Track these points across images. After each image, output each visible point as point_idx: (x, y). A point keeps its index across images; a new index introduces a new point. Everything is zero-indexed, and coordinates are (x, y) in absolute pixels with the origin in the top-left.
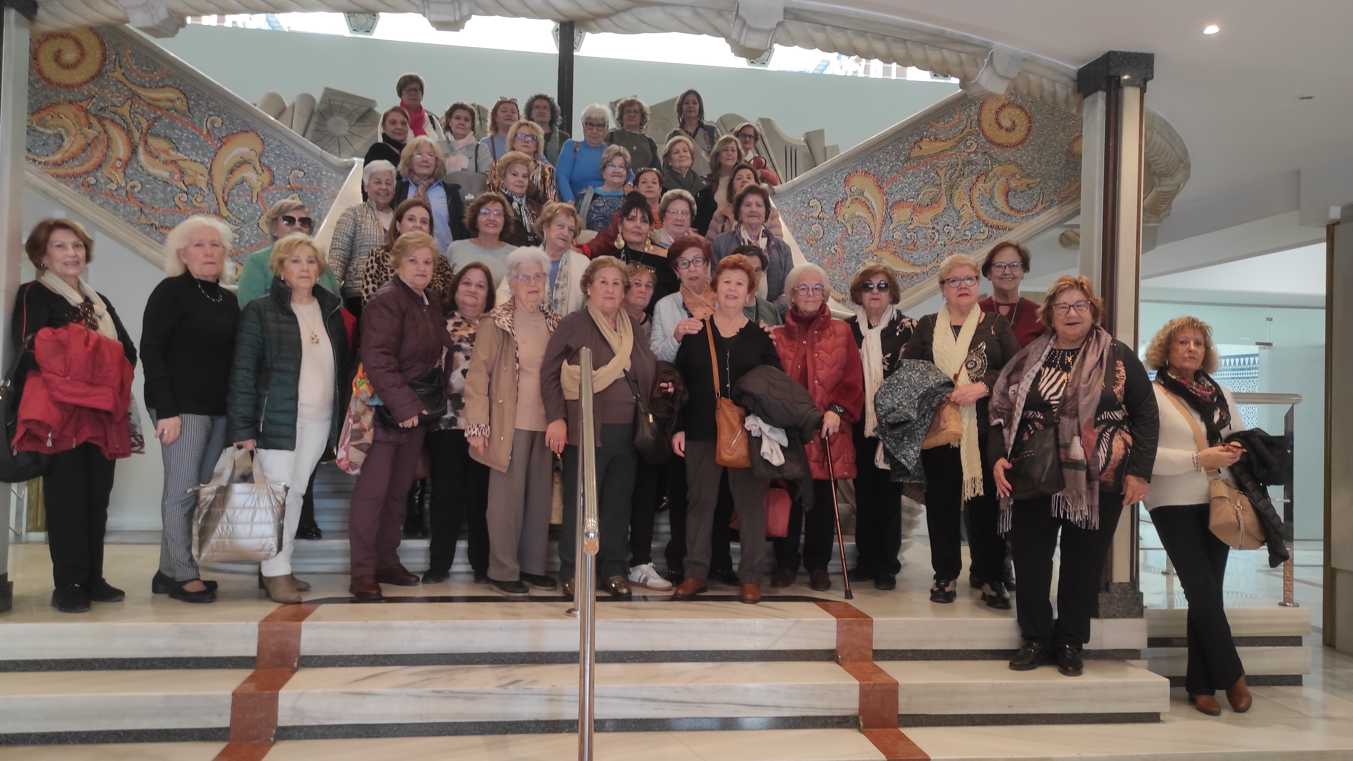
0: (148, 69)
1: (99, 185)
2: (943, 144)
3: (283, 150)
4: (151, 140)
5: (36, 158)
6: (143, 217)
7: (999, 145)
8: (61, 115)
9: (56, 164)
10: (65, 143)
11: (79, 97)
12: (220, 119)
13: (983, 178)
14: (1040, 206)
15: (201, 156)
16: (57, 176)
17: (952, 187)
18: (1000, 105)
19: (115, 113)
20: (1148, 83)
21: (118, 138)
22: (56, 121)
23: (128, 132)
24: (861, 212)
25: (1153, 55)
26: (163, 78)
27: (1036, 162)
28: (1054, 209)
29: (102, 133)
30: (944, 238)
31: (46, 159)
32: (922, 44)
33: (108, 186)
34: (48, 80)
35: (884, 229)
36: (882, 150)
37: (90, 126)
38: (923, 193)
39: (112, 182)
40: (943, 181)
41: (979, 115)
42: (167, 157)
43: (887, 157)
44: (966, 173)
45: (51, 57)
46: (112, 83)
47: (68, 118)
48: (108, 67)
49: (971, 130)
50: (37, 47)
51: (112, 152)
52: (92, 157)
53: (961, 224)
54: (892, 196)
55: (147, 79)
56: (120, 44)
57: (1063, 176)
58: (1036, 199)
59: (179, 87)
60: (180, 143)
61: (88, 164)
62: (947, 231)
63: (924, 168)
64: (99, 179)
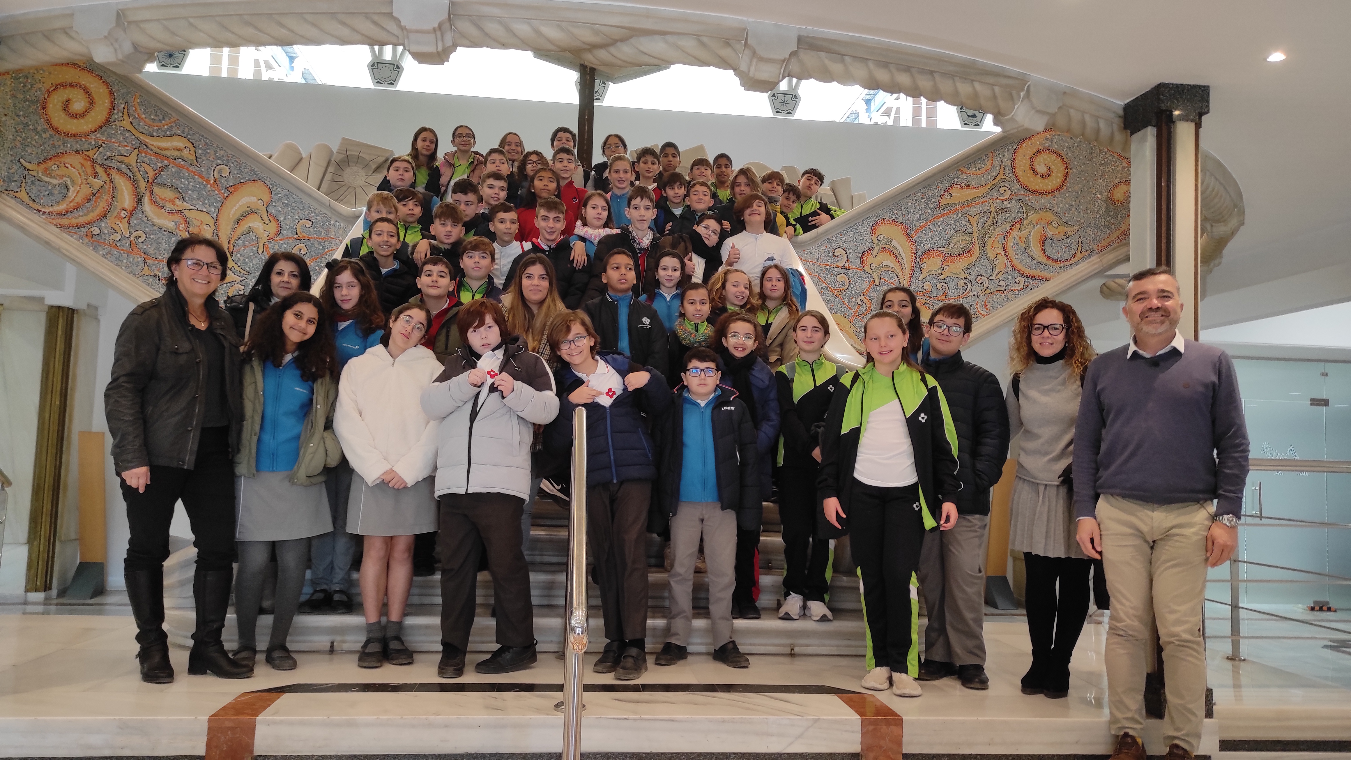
0: (156, 118)
1: (103, 235)
2: (975, 190)
3: (291, 199)
4: (156, 189)
5: (40, 207)
6: (146, 268)
7: (1033, 192)
8: (67, 165)
9: (60, 214)
10: (70, 193)
11: (86, 146)
12: (227, 168)
13: (1018, 226)
14: (1079, 255)
15: (207, 206)
16: (61, 227)
17: (984, 235)
18: (1035, 150)
19: (121, 162)
20: (1204, 118)
21: (124, 188)
22: (62, 171)
23: (134, 182)
24: (889, 261)
25: (1208, 87)
26: (172, 127)
27: (1073, 209)
28: (1094, 258)
29: (108, 182)
30: (977, 289)
31: (51, 209)
32: (951, 76)
33: (112, 237)
34: (56, 130)
35: (913, 279)
36: (911, 197)
37: (96, 175)
38: (954, 242)
39: (116, 232)
41: (1013, 160)
42: (173, 207)
43: (916, 204)
44: (999, 221)
45: (59, 106)
46: (119, 132)
47: (74, 168)
48: (116, 117)
49: (1005, 177)
50: (46, 96)
51: (117, 202)
52: (96, 207)
53: (995, 273)
54: (922, 245)
55: (155, 128)
56: (129, 93)
57: (1103, 224)
58: (1075, 247)
59: (187, 135)
60: (187, 193)
61: (91, 214)
62: (980, 281)
63: (955, 216)
64: (103, 229)
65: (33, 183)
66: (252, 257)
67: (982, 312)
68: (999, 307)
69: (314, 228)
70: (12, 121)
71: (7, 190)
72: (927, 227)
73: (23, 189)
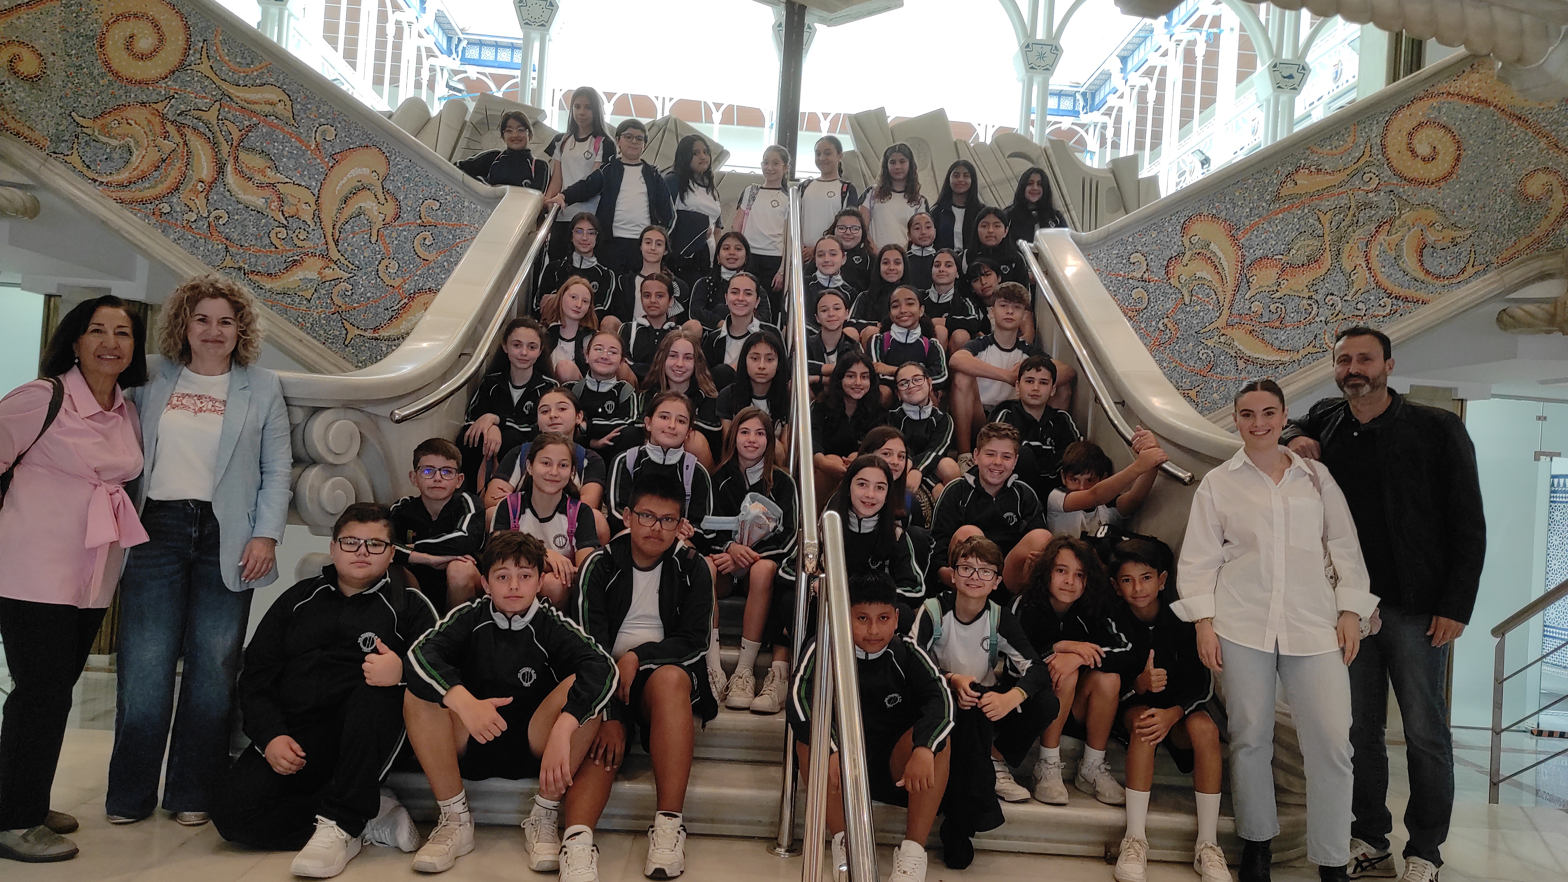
0: (243, 61)
1: (175, 214)
2: (1328, 177)
3: (414, 171)
4: (242, 156)
5: (96, 177)
6: (228, 258)
7: (1410, 181)
8: (129, 121)
9: (121, 185)
10: (134, 158)
11: (154, 97)
12: (333, 129)
13: (1386, 227)
14: (1470, 270)
15: (306, 178)
16: (122, 202)
17: (1339, 239)
18: (1415, 124)
19: (198, 119)
21: (201, 152)
22: (124, 129)
23: (215, 145)
24: (1205, 272)
26: (263, 73)
27: (1465, 207)
28: (1492, 275)
29: (181, 145)
30: (1326, 312)
31: (110, 179)
33: (186, 216)
34: (117, 75)
35: (1238, 296)
36: (1239, 185)
37: (166, 136)
38: (1296, 247)
39: (191, 210)
40: (1327, 230)
41: (1384, 137)
42: (263, 179)
43: (1246, 195)
44: (1361, 220)
45: (121, 44)
46: (196, 79)
47: (139, 125)
48: (193, 59)
49: (1371, 159)
50: (105, 30)
51: (193, 171)
52: (166, 177)
53: (1352, 292)
54: (1252, 251)
55: (242, 74)
56: (209, 27)
57: (1507, 227)
58: (1465, 259)
59: (282, 84)
60: (280, 161)
61: (160, 186)
62: (1331, 302)
63: (1299, 212)
64: (175, 206)
65: (87, 143)
66: (363, 248)
69: (442, 211)
70: (62, 63)
71: (55, 153)
72: (1261, 226)
73: (75, 151)
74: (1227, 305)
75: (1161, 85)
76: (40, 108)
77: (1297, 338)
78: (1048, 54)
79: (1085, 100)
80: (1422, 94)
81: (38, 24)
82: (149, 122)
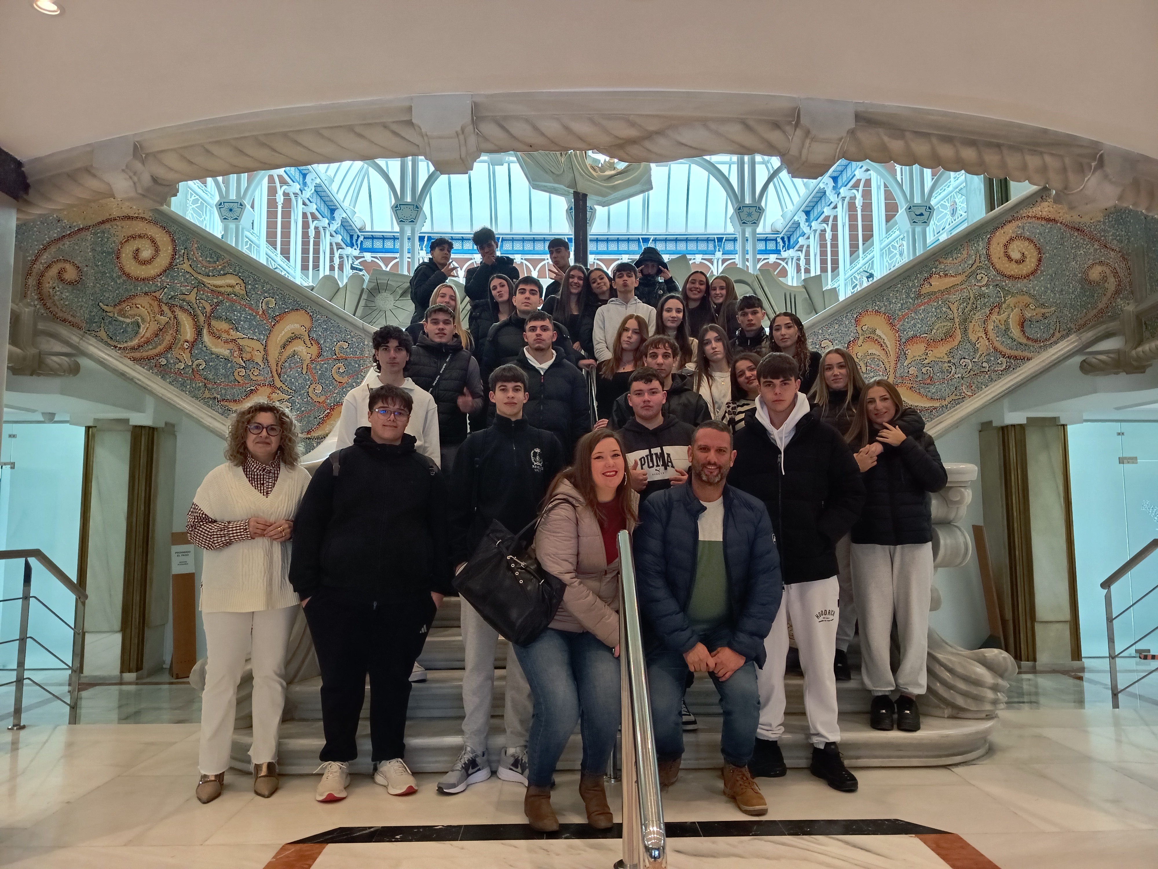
0: (211, 260)
1: (170, 365)
2: (953, 278)
3: (329, 324)
4: (213, 323)
5: (116, 344)
6: (207, 391)
7: (1010, 277)
8: (138, 306)
9: (133, 349)
10: (141, 330)
11: (153, 288)
12: (273, 300)
13: (997, 310)
14: (1057, 335)
15: (257, 334)
16: (134, 360)
17: (965, 320)
18: (1008, 238)
19: (184, 300)
21: (186, 322)
22: (134, 311)
23: (194, 317)
24: (874, 350)
26: (225, 267)
27: (1049, 292)
28: (1073, 337)
29: (172, 319)
30: (961, 371)
31: (125, 345)
33: (177, 366)
34: (128, 275)
35: (899, 365)
36: (892, 289)
37: (162, 313)
38: (936, 328)
39: (180, 361)
40: (956, 315)
41: (988, 249)
42: (228, 337)
43: (898, 295)
44: (979, 306)
45: (131, 255)
46: (181, 274)
47: (144, 308)
48: (178, 261)
49: (981, 264)
50: (120, 247)
51: (181, 335)
52: (163, 341)
53: (978, 356)
54: (905, 333)
55: (211, 269)
56: (188, 239)
57: (1079, 304)
58: (1053, 327)
59: (238, 273)
60: (239, 324)
61: (159, 347)
62: (964, 364)
63: (935, 304)
64: (170, 360)
65: (110, 323)
66: (298, 377)
67: (967, 393)
68: (983, 387)
69: (349, 349)
70: (92, 271)
71: (89, 331)
72: (910, 315)
73: (102, 329)
74: (892, 371)
75: (835, 228)
76: (78, 302)
77: (943, 390)
78: (754, 212)
79: (784, 242)
80: (1010, 218)
81: (76, 248)
82: (151, 305)
